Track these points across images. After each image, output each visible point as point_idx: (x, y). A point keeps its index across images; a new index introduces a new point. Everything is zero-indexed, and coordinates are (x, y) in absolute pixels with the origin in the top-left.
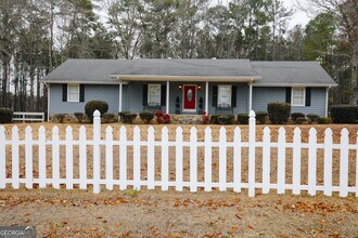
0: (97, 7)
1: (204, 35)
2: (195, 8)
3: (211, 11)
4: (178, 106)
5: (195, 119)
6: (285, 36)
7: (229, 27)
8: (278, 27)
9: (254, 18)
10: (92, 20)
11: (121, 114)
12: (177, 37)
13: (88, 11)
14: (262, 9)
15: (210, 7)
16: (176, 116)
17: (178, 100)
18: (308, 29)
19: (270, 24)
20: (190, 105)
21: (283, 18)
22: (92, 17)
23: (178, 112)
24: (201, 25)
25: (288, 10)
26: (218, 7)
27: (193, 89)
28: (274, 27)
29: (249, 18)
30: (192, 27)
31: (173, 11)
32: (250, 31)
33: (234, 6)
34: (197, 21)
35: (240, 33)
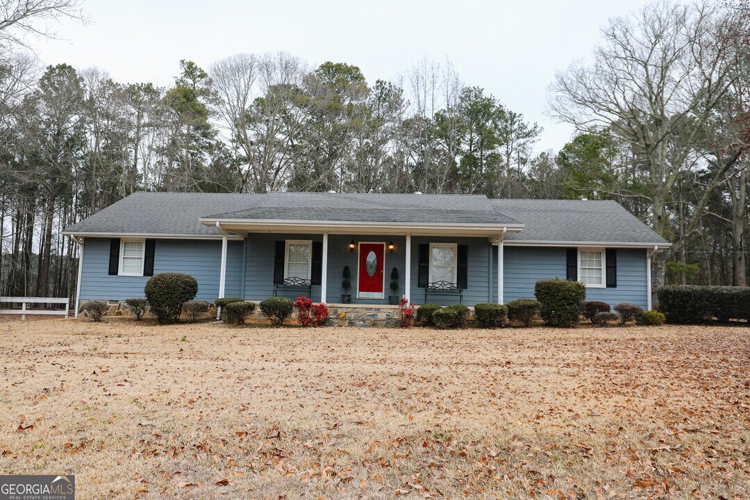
0: (214, 113)
1: (394, 166)
2: (380, 120)
3: (407, 124)
4: (346, 285)
5: (382, 316)
6: (526, 169)
7: (435, 152)
8: (514, 154)
9: (477, 138)
10: (205, 135)
11: (221, 304)
12: (350, 167)
13: (198, 119)
14: (489, 124)
15: (404, 117)
16: (343, 308)
17: (347, 274)
18: (562, 159)
19: (501, 150)
20: (371, 284)
21: (521, 141)
22: (206, 131)
23: (347, 299)
24: (390, 148)
25: (530, 128)
26: (418, 118)
27: (379, 250)
28: (508, 154)
29: (468, 137)
30: (374, 152)
31: (343, 121)
32: (469, 159)
33: (443, 118)
34: (384, 141)
35: (455, 163)
